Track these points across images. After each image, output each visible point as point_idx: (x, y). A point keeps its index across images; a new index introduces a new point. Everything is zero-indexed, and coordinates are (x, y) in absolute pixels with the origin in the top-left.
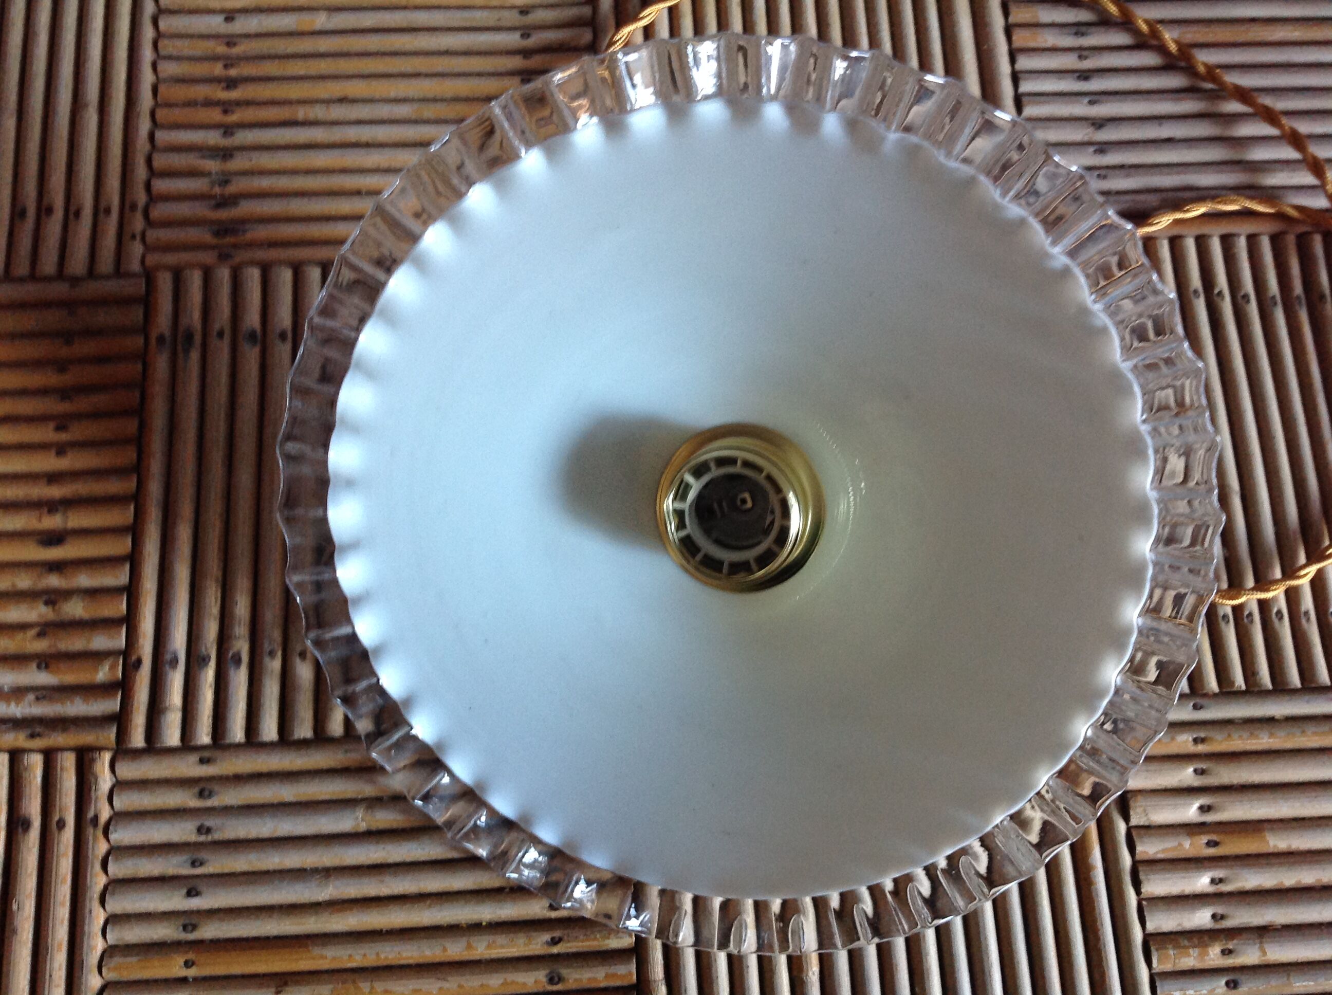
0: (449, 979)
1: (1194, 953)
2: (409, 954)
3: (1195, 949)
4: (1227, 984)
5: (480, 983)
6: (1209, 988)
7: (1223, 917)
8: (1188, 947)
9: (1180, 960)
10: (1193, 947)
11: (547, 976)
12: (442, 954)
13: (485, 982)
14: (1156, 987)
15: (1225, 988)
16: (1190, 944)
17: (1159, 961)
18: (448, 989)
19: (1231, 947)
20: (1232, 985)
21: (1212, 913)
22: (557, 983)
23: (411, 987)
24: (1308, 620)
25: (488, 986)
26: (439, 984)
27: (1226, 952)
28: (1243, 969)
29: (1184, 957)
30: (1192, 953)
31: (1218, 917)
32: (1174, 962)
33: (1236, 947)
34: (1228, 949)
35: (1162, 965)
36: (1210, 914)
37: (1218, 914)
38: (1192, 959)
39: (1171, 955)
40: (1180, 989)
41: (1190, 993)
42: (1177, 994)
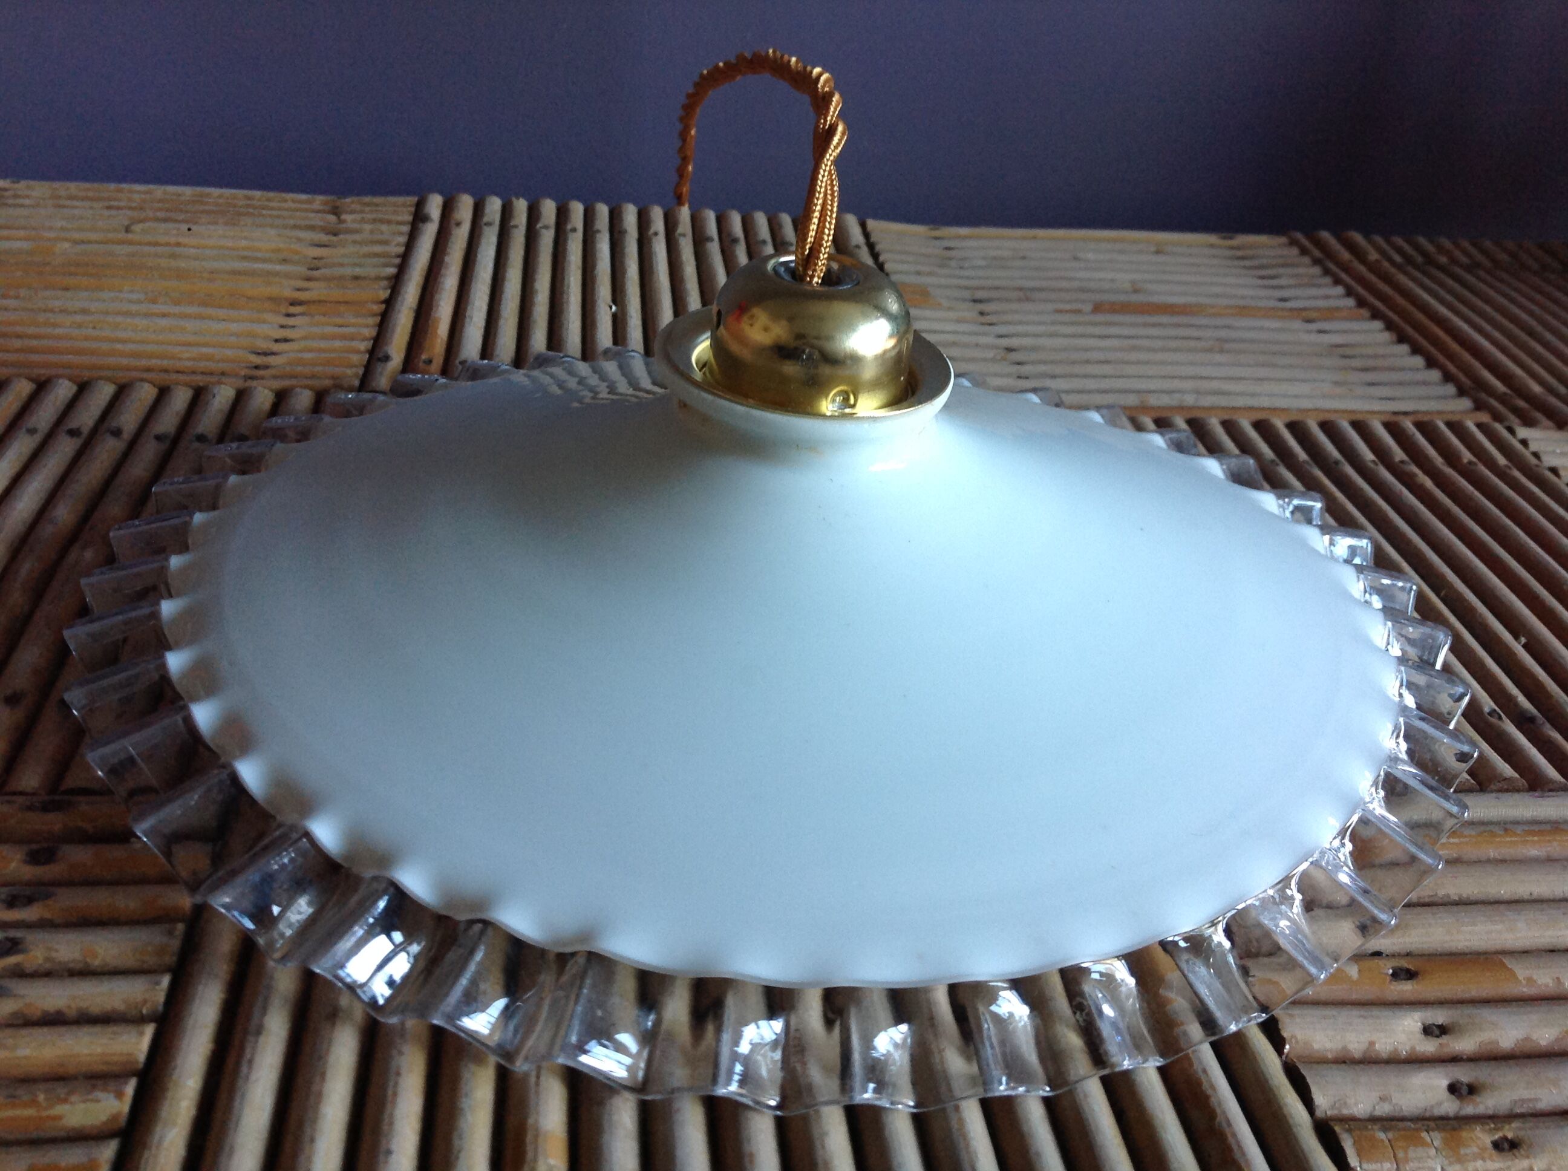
1: (1432, 1141)
3: (1432, 1135)
9: (1406, 1152)
10: (1428, 1134)
16: (1420, 1130)
17: (1362, 1158)
19: (1511, 1136)
21: (1449, 1081)
27: (1506, 1146)
29: (1416, 1146)
30: (1429, 1140)
31: (1464, 1090)
32: (1395, 1156)
33: (1521, 1134)
34: (1505, 1138)
35: (1369, 1161)
36: (1445, 1083)
37: (1462, 1084)
38: (1433, 1152)
39: (1382, 1141)
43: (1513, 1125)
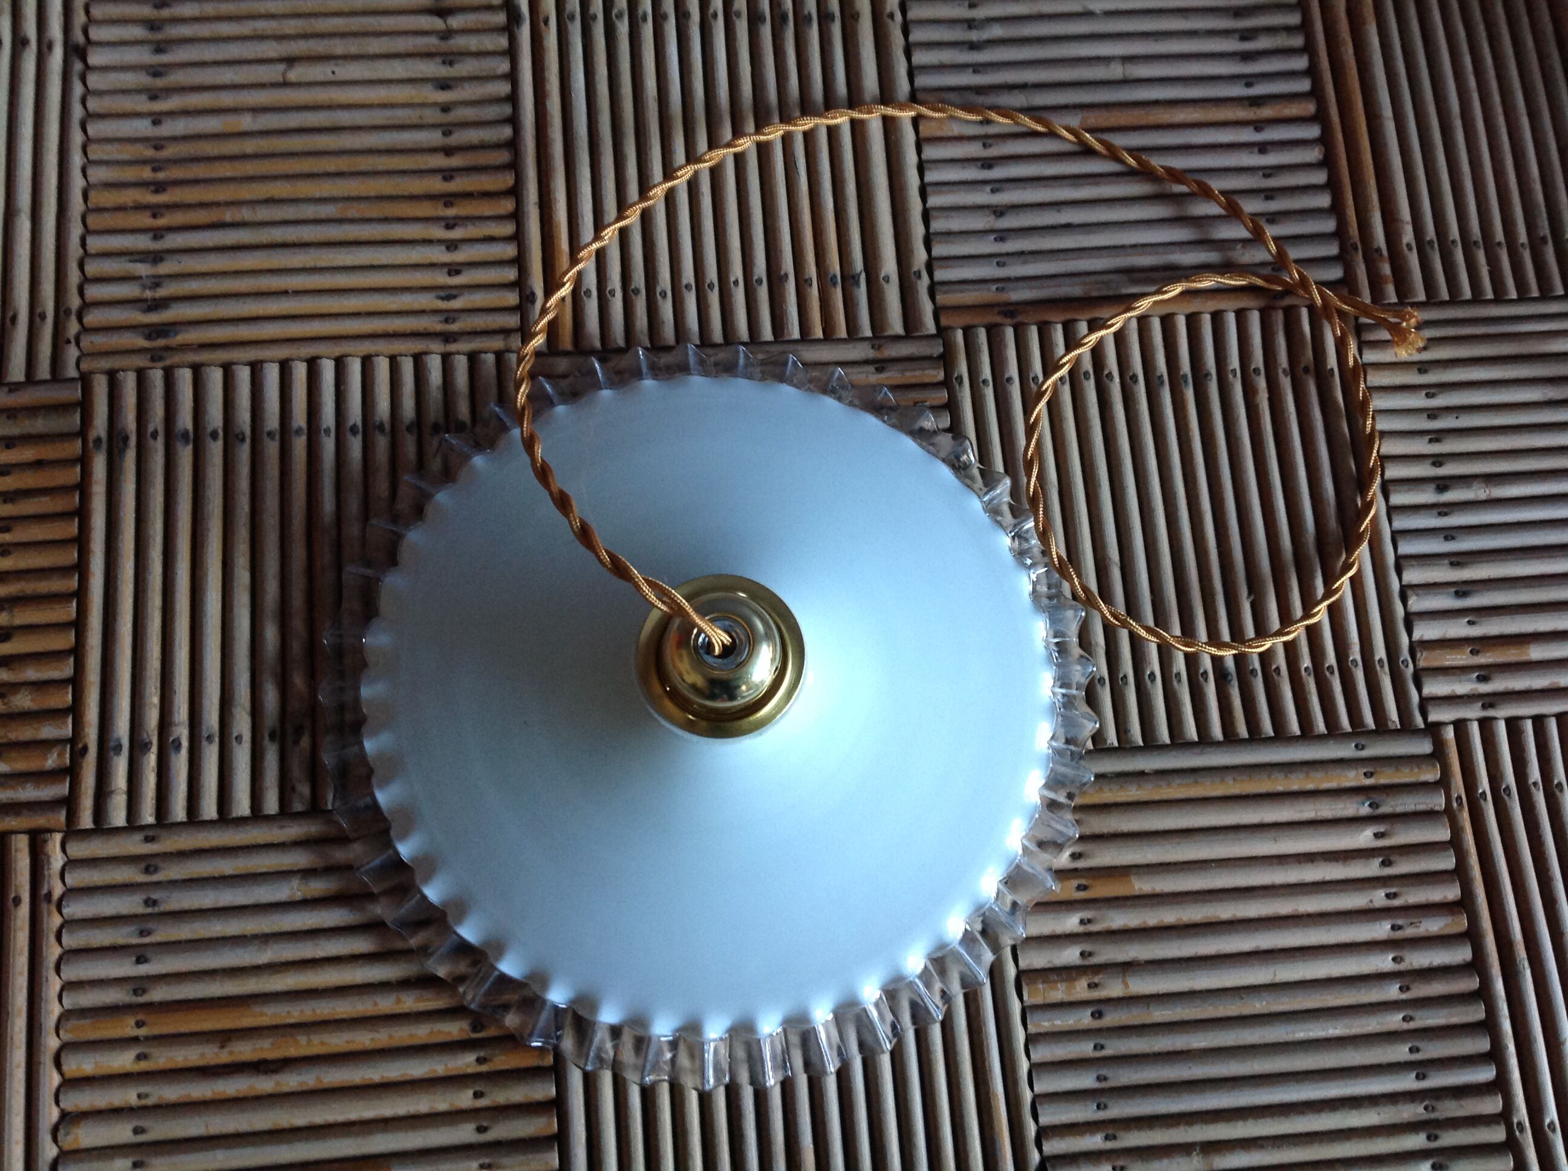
0: (381, 1030)
3: (1063, 983)
4: (1092, 1015)
5: (409, 1033)
6: (1077, 1016)
7: (1090, 954)
8: (1056, 982)
9: (1049, 994)
10: (1061, 982)
11: (470, 1025)
12: (373, 1008)
13: (413, 1032)
14: (1028, 1017)
15: (1091, 1018)
16: (1059, 979)
18: (379, 1040)
20: (1098, 1014)
22: (480, 1032)
25: (416, 1036)
26: (371, 1035)
27: (1092, 986)
28: (1109, 1001)
29: (1053, 990)
30: (1060, 987)
31: (1087, 954)
32: (1044, 995)
34: (1094, 983)
35: (1034, 996)
37: (1086, 951)
38: (1061, 990)
39: (1041, 985)
40: (1049, 1020)
41: (1058, 1022)
42: (1046, 1024)
43: (1101, 975)
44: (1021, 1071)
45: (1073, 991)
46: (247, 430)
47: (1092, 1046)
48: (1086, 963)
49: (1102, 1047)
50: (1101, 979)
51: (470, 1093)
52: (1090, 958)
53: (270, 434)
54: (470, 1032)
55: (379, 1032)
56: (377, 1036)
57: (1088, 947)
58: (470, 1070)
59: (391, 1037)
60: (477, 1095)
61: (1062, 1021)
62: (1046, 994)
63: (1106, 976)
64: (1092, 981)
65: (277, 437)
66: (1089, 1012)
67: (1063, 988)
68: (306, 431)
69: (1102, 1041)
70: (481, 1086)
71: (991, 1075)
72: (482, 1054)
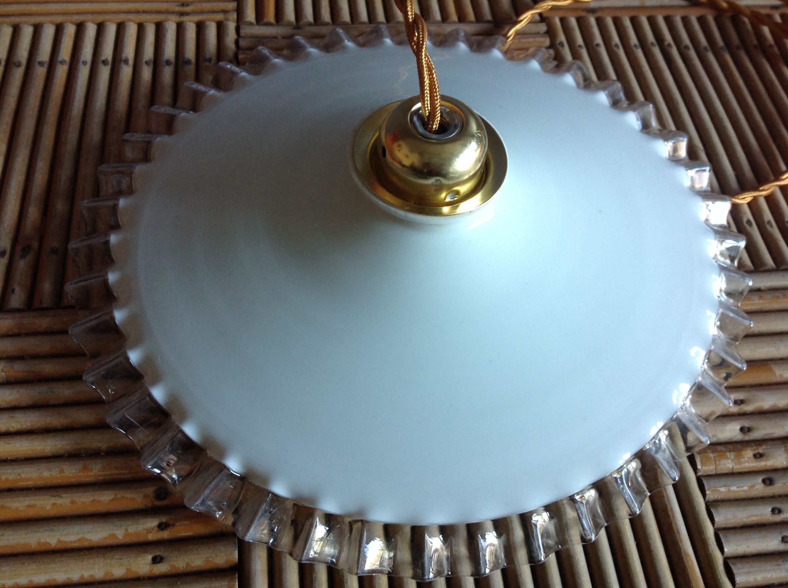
0: (63, 495)
1: (730, 456)
2: (28, 476)
3: (731, 453)
4: (764, 481)
5: (92, 499)
6: (750, 484)
7: (749, 430)
8: (726, 452)
9: (720, 462)
10: (729, 452)
11: (155, 492)
12: (59, 475)
13: (96, 498)
14: (704, 484)
15: (763, 485)
16: (726, 449)
17: (702, 464)
18: (61, 505)
19: (761, 451)
20: (768, 482)
21: (741, 426)
22: (165, 498)
23: (27, 503)
24: (771, 226)
25: (99, 501)
26: (53, 500)
27: (758, 456)
28: (775, 470)
29: (723, 459)
30: (729, 456)
31: (746, 430)
32: (715, 464)
33: (765, 451)
34: (759, 453)
35: (705, 466)
36: (738, 427)
37: (745, 427)
38: (730, 461)
39: (711, 458)
40: (725, 486)
41: (734, 488)
42: (723, 489)
43: (763, 447)
44: (708, 533)
45: (742, 460)
46: (24, 61)
47: (770, 509)
48: (747, 438)
49: (780, 511)
50: (764, 449)
51: (149, 557)
52: (750, 434)
53: (41, 64)
54: (154, 499)
55: (61, 497)
56: (59, 501)
57: (746, 423)
58: (151, 537)
59: (73, 502)
60: (156, 560)
61: (738, 487)
62: (718, 463)
63: (769, 447)
64: (757, 451)
65: (46, 66)
66: (760, 479)
67: (732, 457)
68: (68, 63)
69: (778, 505)
70: (160, 551)
71: (679, 535)
72: (164, 519)
